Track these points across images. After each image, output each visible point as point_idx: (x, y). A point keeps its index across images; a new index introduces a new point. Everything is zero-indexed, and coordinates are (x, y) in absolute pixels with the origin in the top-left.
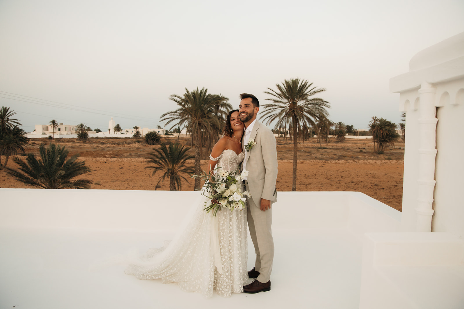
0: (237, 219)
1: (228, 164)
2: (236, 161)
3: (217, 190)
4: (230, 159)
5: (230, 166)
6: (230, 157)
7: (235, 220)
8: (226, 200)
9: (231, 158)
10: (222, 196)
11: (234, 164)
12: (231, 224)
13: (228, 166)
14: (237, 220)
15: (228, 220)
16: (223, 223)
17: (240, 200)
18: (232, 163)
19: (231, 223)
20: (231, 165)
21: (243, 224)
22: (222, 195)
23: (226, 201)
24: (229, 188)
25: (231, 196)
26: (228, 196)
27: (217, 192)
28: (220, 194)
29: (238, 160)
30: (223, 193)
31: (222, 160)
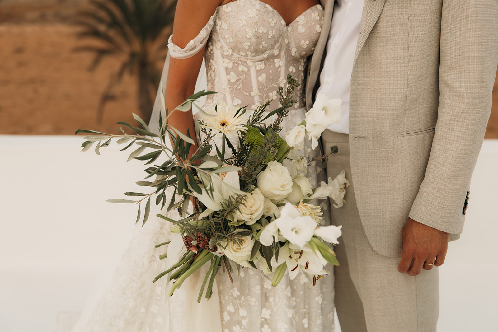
0: (289, 295)
1: (250, 63)
2: (288, 51)
3: (204, 198)
4: (254, 40)
5: (259, 72)
6: (250, 33)
7: (285, 301)
8: (249, 237)
9: (259, 37)
10: (226, 222)
11: (280, 63)
12: (268, 317)
13: (248, 74)
14: (289, 298)
15: (254, 299)
16: (232, 310)
17: (314, 236)
18: (267, 59)
19: (266, 313)
20: (263, 66)
21: (316, 312)
22: (229, 218)
23: (248, 244)
24: (256, 185)
25: (269, 219)
26: (258, 222)
27: (204, 208)
28: (215, 212)
29: (293, 45)
30: (231, 212)
31: (222, 47)
